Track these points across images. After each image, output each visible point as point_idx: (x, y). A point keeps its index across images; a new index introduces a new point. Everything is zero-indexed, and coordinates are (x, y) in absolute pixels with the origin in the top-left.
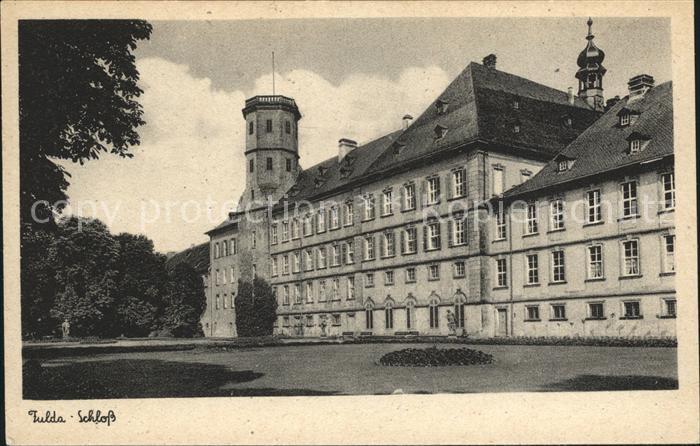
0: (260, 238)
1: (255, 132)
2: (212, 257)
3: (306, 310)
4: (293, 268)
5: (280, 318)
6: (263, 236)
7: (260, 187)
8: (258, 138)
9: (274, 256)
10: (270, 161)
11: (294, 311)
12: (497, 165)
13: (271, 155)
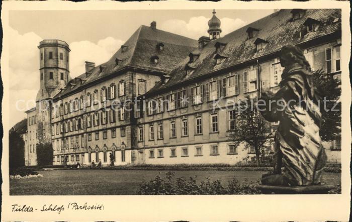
0: (46, 115)
1: (43, 58)
2: (28, 125)
3: (66, 153)
4: (60, 131)
5: (56, 157)
6: (47, 114)
7: (46, 88)
8: (45, 62)
9: (53, 124)
10: (51, 74)
11: (62, 153)
12: (141, 79)
13: (52, 71)
